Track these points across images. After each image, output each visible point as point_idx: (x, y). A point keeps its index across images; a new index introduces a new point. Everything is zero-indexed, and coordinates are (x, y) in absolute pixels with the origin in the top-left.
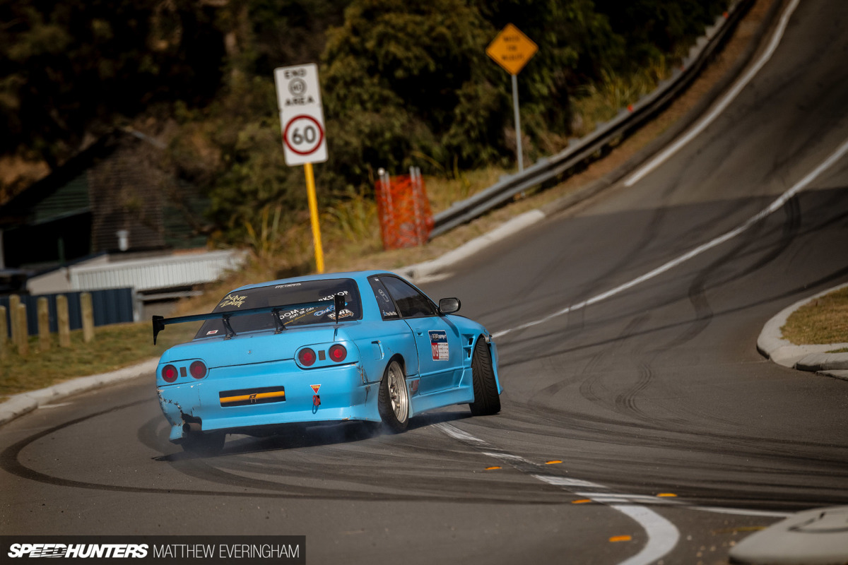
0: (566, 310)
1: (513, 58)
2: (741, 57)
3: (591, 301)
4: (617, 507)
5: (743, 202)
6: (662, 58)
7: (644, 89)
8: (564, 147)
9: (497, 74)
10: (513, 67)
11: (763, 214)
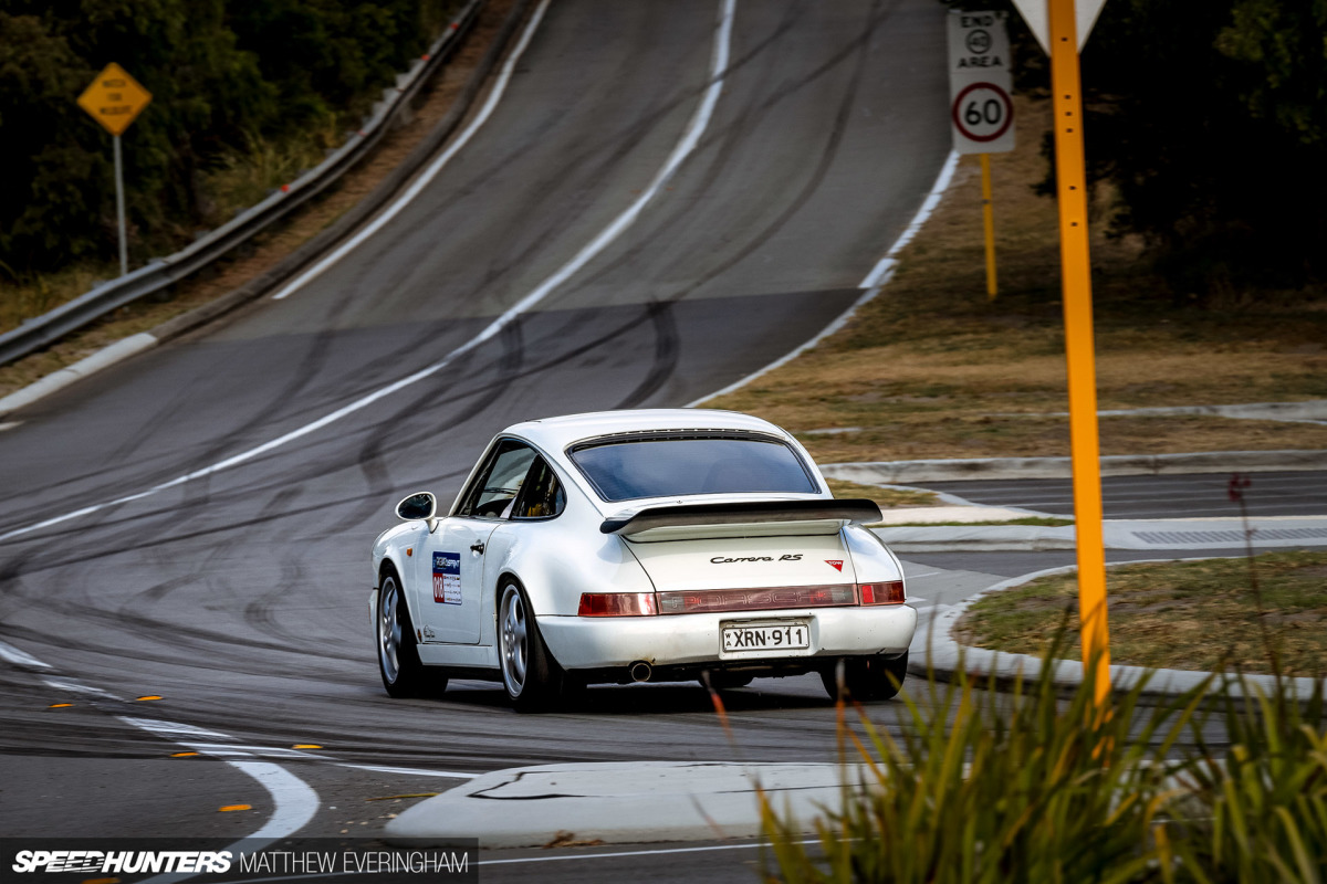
0: (183, 479)
1: (116, 111)
2: (446, 118)
3: (218, 467)
4: (235, 764)
5: (443, 327)
6: (333, 116)
7: (306, 160)
8: (189, 242)
9: (91, 133)
10: (116, 124)
11: (470, 345)
